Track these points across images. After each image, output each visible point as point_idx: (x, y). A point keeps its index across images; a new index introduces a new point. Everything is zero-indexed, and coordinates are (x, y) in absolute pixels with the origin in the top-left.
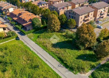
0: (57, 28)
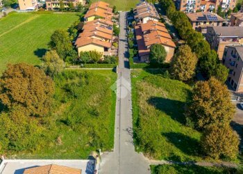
0: (184, 75)
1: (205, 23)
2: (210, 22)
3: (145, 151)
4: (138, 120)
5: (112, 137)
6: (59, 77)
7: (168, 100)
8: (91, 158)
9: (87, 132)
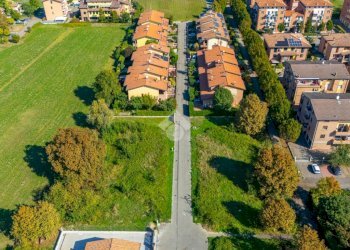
1: (286, 49)
2: (293, 49)
3: (203, 222)
4: (197, 187)
5: (169, 207)
6: (109, 131)
7: (232, 160)
8: (148, 229)
9: (143, 201)
